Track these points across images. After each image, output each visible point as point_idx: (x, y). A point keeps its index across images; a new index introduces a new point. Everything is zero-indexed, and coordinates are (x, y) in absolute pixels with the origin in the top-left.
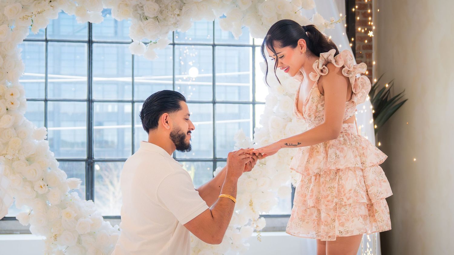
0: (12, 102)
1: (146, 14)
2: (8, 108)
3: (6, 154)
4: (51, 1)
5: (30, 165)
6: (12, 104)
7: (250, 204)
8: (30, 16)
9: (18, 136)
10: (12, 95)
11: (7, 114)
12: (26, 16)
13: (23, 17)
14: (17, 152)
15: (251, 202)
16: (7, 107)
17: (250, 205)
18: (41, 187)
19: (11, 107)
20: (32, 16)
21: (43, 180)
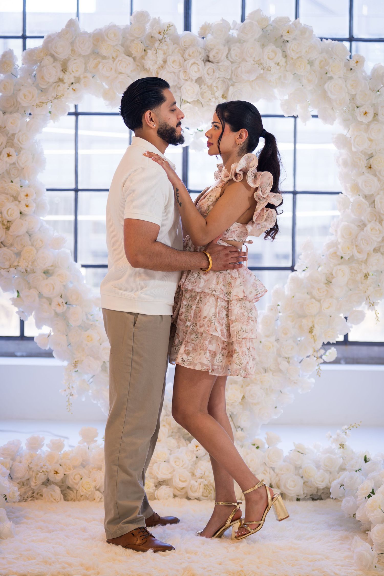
0: (27, 204)
1: (183, 98)
2: (22, 211)
3: (18, 266)
4: (72, 83)
5: (47, 279)
6: (27, 206)
7: (310, 330)
8: (45, 103)
9: (32, 245)
10: (27, 195)
11: (20, 218)
12: (40, 102)
13: (37, 104)
14: (30, 263)
15: (312, 329)
16: (20, 210)
17: (310, 332)
18: (59, 305)
19: (24, 211)
20: (47, 102)
21: (61, 297)
